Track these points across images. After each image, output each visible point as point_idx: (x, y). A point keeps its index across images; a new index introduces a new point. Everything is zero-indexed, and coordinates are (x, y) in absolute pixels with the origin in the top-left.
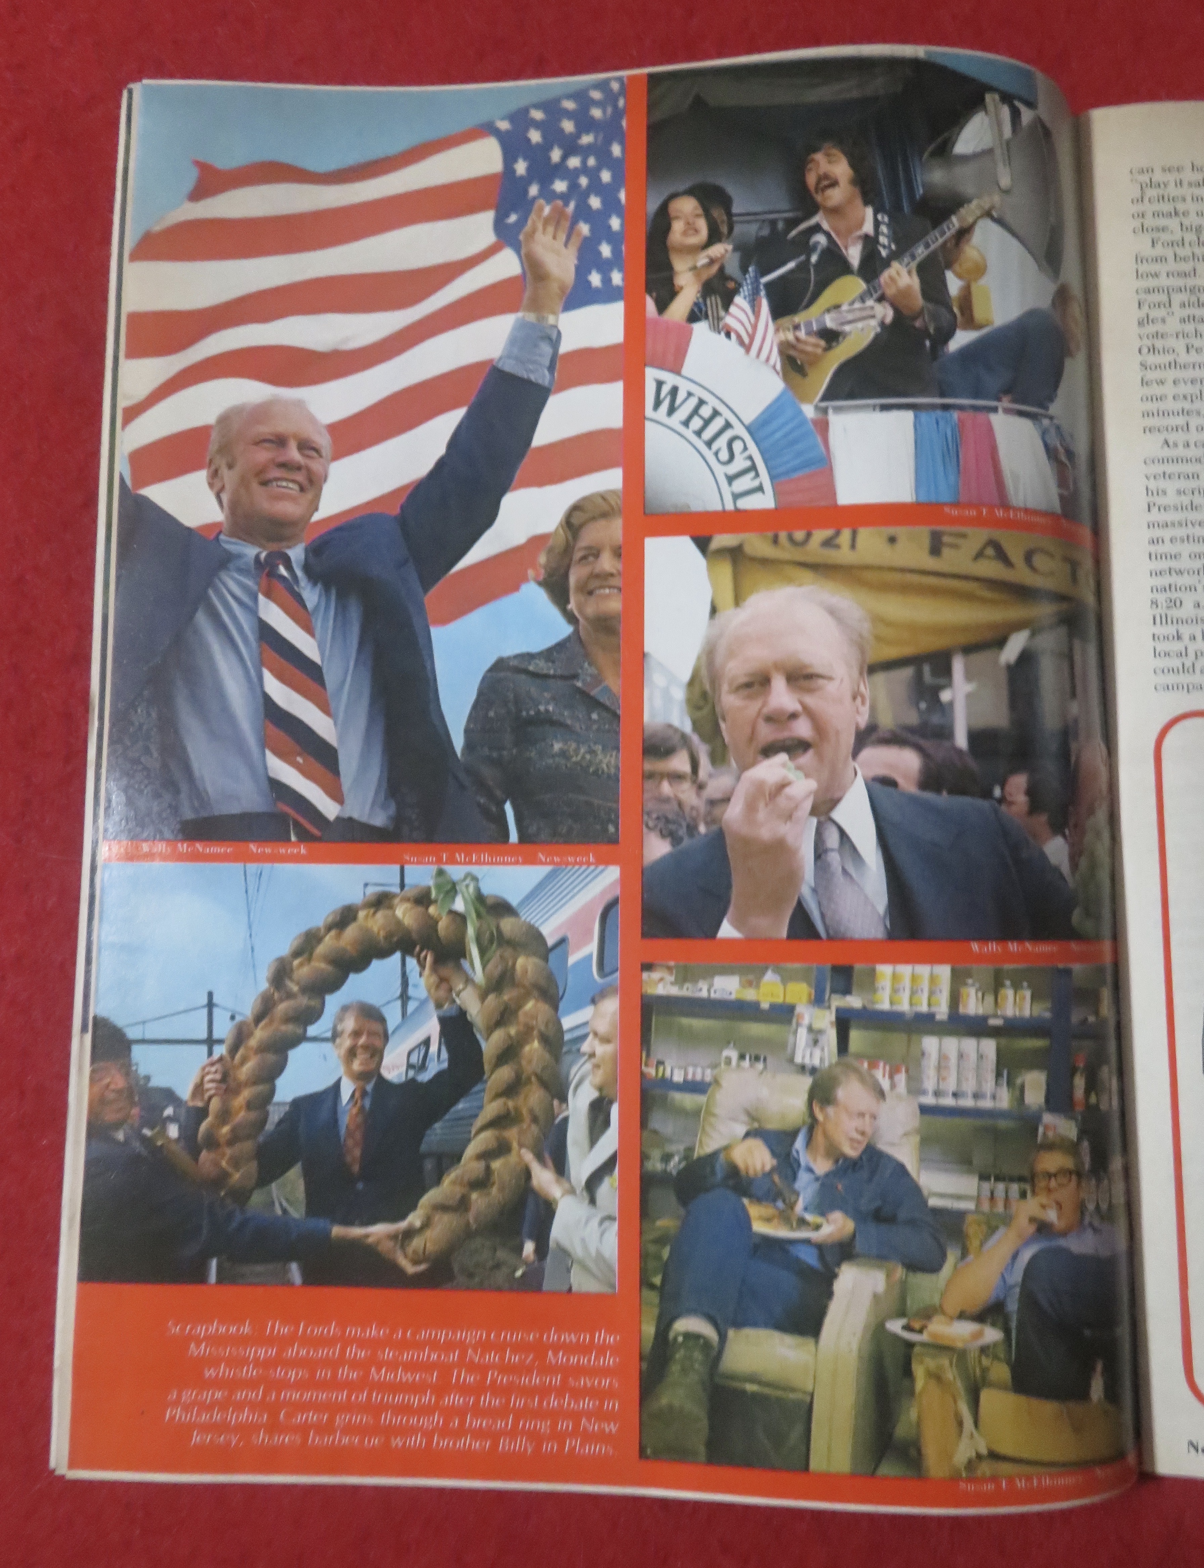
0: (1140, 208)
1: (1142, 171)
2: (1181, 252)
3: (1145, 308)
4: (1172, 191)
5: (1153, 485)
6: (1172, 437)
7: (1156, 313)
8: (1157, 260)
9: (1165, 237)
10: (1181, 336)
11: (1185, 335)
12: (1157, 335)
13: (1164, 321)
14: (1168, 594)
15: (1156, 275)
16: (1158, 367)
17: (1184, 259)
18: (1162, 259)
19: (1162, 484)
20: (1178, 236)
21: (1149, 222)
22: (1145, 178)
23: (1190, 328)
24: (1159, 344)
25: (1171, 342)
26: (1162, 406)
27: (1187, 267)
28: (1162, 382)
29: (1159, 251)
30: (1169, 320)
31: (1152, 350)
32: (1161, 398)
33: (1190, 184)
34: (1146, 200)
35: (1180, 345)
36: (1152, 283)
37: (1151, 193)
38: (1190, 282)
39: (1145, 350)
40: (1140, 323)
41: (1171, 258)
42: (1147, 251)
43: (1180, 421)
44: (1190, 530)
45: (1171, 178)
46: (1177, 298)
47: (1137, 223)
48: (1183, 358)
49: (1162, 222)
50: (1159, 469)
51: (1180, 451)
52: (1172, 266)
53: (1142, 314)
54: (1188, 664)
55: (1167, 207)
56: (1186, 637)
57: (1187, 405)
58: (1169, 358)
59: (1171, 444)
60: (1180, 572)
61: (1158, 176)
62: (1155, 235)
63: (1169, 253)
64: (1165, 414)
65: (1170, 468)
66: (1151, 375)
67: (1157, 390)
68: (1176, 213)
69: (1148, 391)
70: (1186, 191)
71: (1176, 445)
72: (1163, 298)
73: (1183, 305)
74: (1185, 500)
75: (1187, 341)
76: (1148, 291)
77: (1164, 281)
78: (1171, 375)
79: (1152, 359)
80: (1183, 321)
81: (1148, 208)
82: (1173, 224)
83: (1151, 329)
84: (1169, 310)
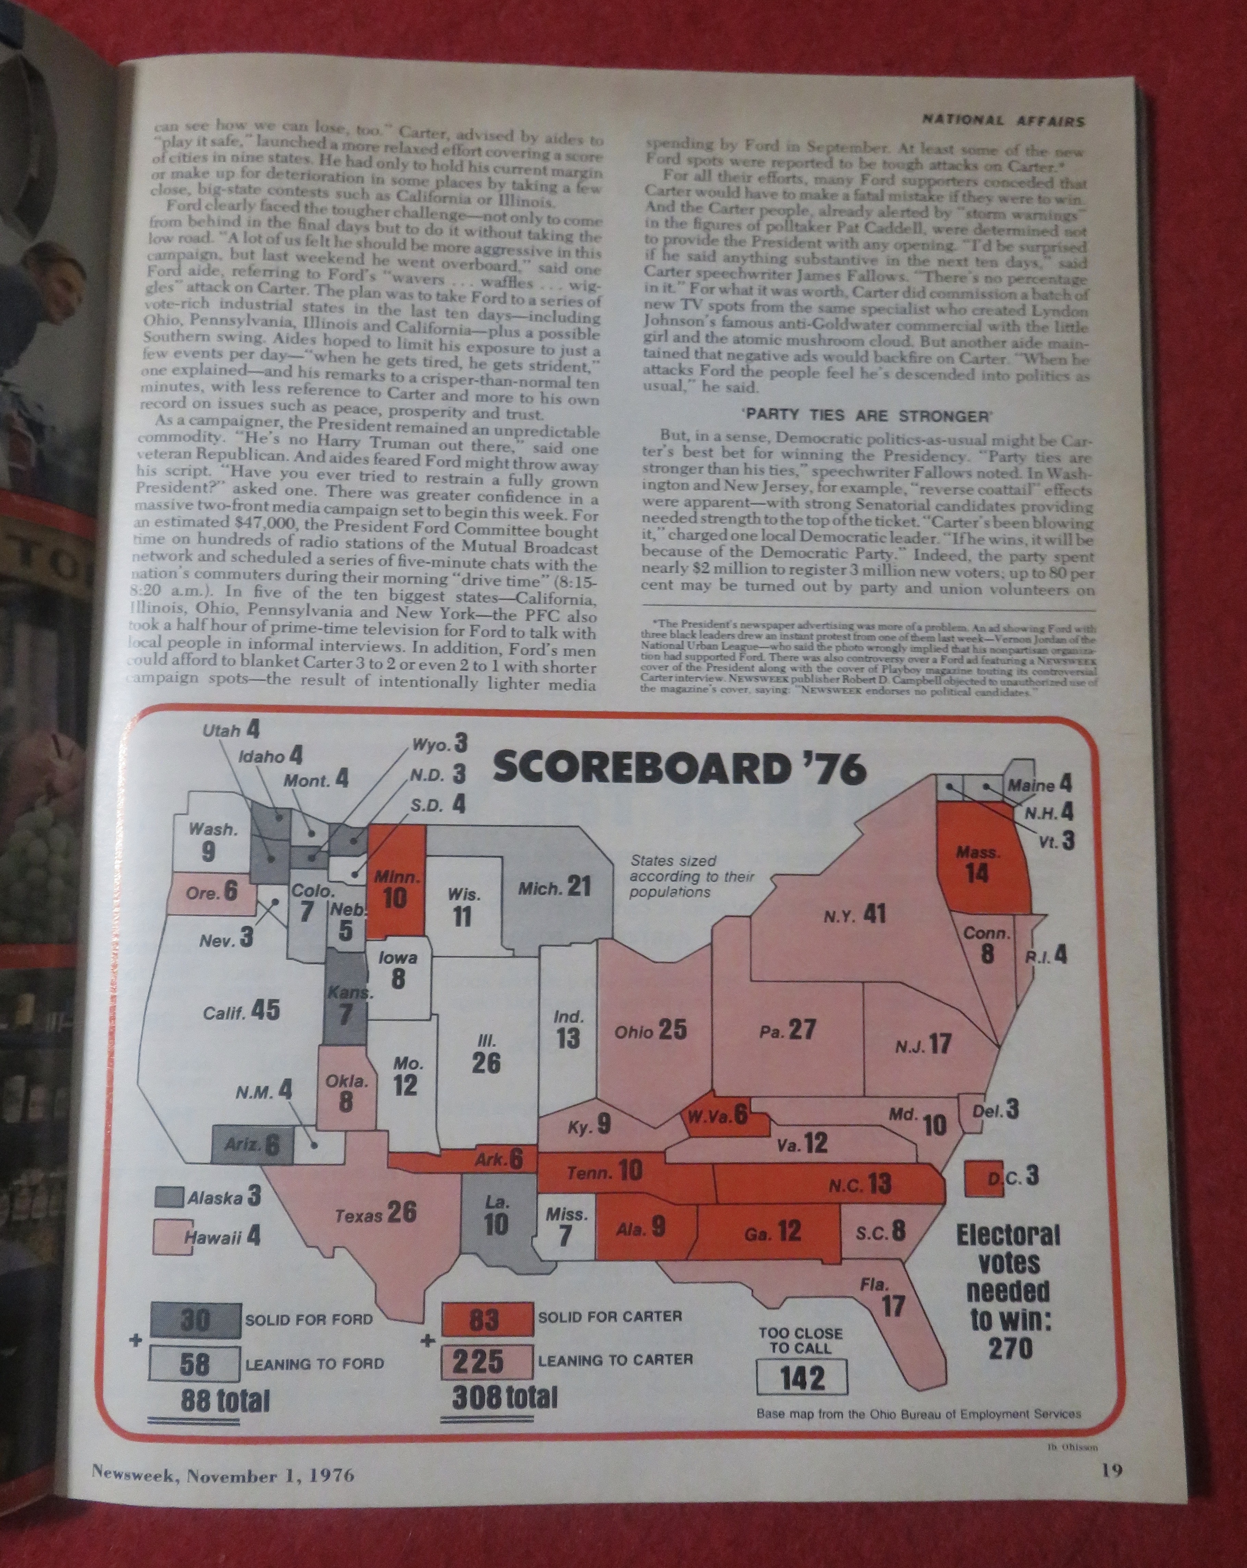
0: (159, 168)
1: (166, 128)
2: (198, 215)
3: (154, 275)
4: (195, 150)
5: (144, 463)
6: (167, 413)
7: (165, 281)
8: (171, 223)
9: (182, 199)
10: (186, 305)
11: (192, 305)
12: (163, 304)
13: (171, 288)
14: (148, 581)
15: (168, 240)
16: (161, 338)
17: (199, 223)
18: (177, 223)
19: (154, 463)
20: (194, 199)
21: (168, 182)
22: (168, 136)
23: (196, 296)
24: (164, 313)
25: (177, 312)
26: (161, 379)
27: (200, 231)
28: (163, 355)
29: (175, 214)
30: (176, 287)
31: (158, 320)
32: (160, 372)
33: (213, 142)
34: (167, 159)
35: (184, 315)
36: (163, 248)
37: (174, 151)
38: (203, 247)
39: (150, 320)
40: (149, 292)
41: (185, 222)
42: (164, 215)
43: (177, 396)
44: (175, 513)
45: (194, 135)
46: (187, 265)
47: (155, 184)
48: (187, 329)
49: (180, 183)
50: (152, 446)
51: (174, 429)
52: (186, 230)
53: (150, 282)
54: (161, 654)
55: (187, 167)
56: (161, 626)
57: (186, 379)
58: (172, 328)
59: (166, 421)
60: (161, 557)
61: (182, 134)
62: (172, 197)
63: (183, 216)
64: (164, 388)
65: (162, 446)
66: (154, 347)
67: (157, 363)
68: (196, 175)
69: (148, 364)
70: (209, 150)
71: (170, 421)
72: (172, 264)
73: (192, 272)
74: (175, 480)
75: (194, 311)
76: (159, 257)
77: (176, 247)
78: (171, 347)
79: (158, 330)
80: (191, 289)
81: (168, 167)
82: (192, 184)
83: (158, 297)
84: (178, 278)
